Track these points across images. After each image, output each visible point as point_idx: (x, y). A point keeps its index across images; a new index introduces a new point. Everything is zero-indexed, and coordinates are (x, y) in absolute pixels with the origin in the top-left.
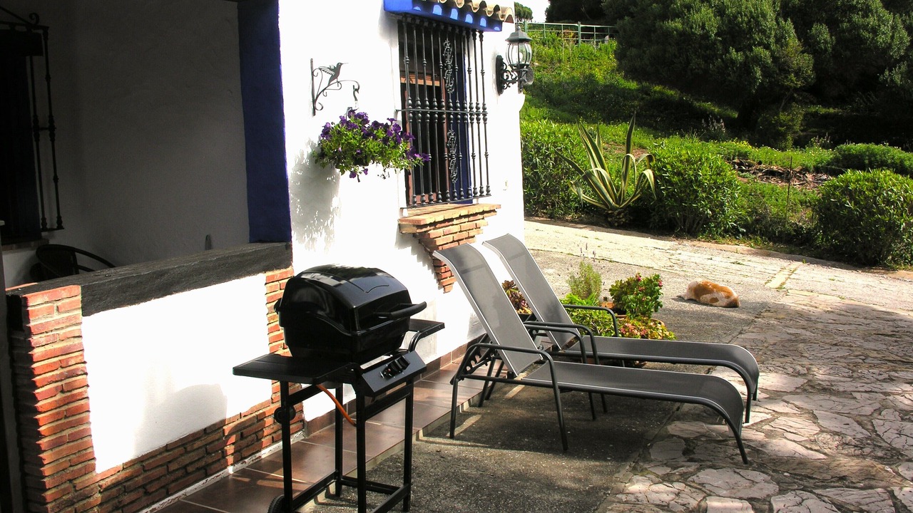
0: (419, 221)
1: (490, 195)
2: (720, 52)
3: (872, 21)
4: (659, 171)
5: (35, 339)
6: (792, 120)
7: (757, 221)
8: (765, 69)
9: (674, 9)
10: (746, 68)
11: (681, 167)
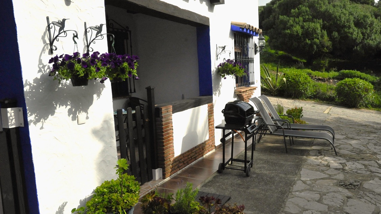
0: (241, 91)
1: (254, 84)
2: (302, 40)
3: (351, 30)
4: (288, 78)
5: (163, 119)
6: (325, 63)
7: (317, 94)
8: (317, 45)
9: (287, 26)
10: (311, 45)
11: (294, 77)
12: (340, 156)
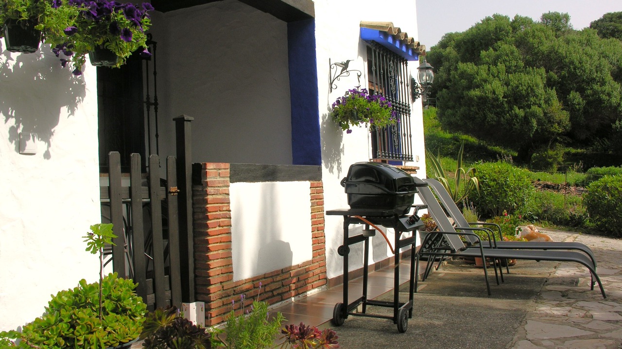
1: (413, 161)
2: (507, 109)
3: (607, 88)
4: (481, 178)
5: (210, 190)
6: (557, 154)
7: (545, 211)
8: (539, 119)
9: (476, 82)
10: (526, 120)
11: (495, 176)
12: (614, 300)
